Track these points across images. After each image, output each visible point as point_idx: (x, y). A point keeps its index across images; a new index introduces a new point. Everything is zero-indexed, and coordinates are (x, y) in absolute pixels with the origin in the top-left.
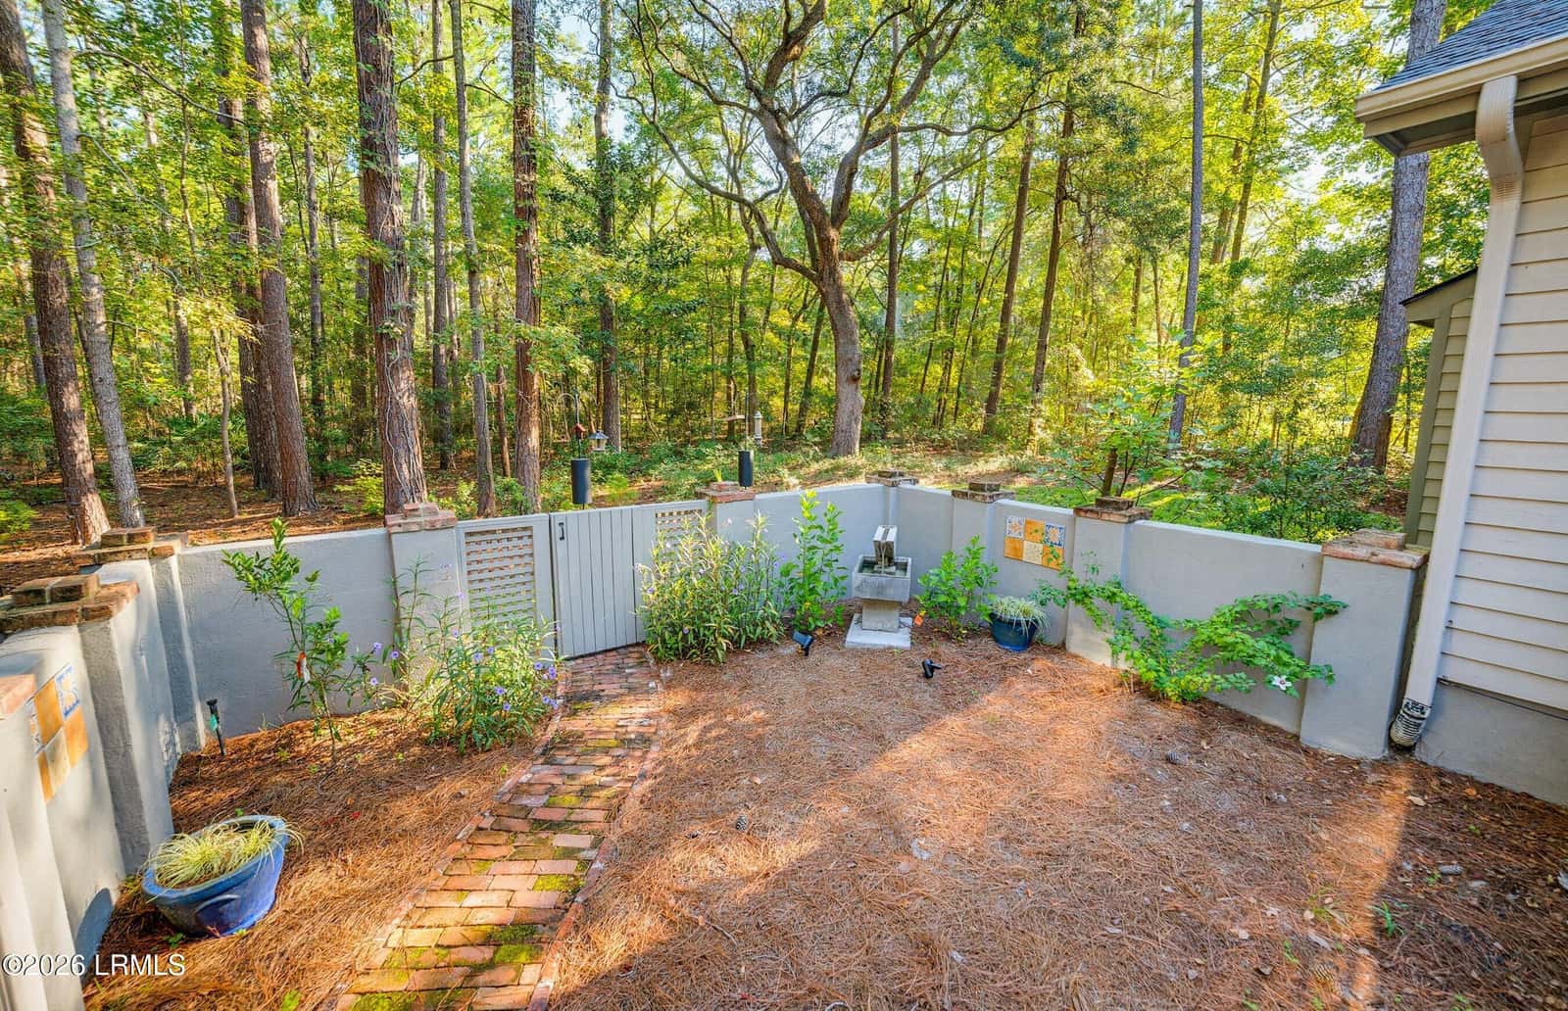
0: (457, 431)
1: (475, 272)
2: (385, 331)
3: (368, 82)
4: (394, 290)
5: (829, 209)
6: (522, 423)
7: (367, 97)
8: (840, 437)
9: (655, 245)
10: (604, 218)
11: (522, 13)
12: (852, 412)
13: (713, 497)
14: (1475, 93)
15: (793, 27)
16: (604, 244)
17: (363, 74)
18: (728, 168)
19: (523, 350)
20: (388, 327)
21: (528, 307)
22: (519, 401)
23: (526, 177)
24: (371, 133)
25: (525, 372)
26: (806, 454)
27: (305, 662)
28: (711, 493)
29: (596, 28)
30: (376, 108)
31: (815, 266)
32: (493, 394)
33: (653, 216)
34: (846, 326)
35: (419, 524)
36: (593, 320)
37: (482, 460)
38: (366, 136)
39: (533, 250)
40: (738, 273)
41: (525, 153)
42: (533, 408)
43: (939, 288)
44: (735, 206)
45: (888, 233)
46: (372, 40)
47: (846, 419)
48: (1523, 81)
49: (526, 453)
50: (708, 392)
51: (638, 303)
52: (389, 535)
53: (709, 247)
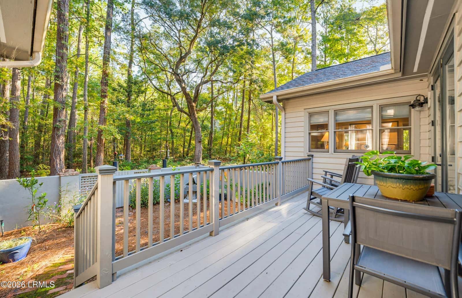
0: (74, 157)
1: (87, 110)
2: (57, 126)
3: (59, 61)
4: (61, 115)
5: (192, 98)
6: (98, 153)
7: (58, 65)
8: (196, 157)
9: (144, 105)
10: (129, 96)
11: (107, 47)
12: (199, 151)
13: (150, 168)
14: (272, 97)
15: (183, 55)
16: (128, 104)
17: (57, 59)
18: (167, 85)
19: (100, 132)
20: (58, 125)
21: (103, 121)
22: (98, 146)
23: (105, 87)
24: (59, 74)
25: (101, 138)
26: (186, 162)
27: (35, 206)
28: (149, 167)
29: (129, 47)
30: (61, 68)
31: (189, 113)
32: (89, 144)
33: (145, 95)
34: (197, 128)
35: (69, 174)
36: (124, 124)
37: (84, 164)
38: (57, 75)
39: (106, 106)
40: (169, 112)
41: (105, 81)
42: (102, 149)
43: (225, 119)
44: (169, 96)
45: (210, 104)
46: (62, 51)
47: (198, 152)
48: (277, 96)
49: (99, 161)
50: (160, 145)
51: (139, 120)
52: (60, 177)
53: (161, 105)
